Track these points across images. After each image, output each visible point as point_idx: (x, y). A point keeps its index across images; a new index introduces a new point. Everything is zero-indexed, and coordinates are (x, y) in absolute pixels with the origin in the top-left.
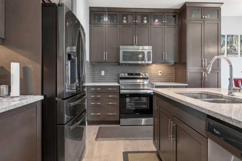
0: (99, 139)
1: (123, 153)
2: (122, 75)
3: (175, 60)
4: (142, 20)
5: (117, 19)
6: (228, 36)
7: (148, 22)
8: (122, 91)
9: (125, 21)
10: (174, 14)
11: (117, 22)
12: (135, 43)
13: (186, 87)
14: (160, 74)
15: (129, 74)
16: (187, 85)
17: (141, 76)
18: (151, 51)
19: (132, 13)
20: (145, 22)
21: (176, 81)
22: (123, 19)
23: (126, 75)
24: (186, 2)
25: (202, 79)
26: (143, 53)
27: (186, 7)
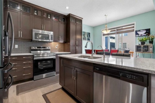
0: (19, 94)
1: (43, 95)
2: (34, 48)
3: (64, 40)
4: (47, 16)
5: (29, 10)
6: (87, 33)
7: (51, 18)
8: (35, 58)
9: (36, 14)
10: (64, 17)
11: (30, 12)
12: (43, 29)
13: (70, 54)
14: (56, 48)
15: (38, 48)
16: (70, 53)
17: (46, 49)
18: (53, 34)
19: (41, 10)
20: (49, 17)
21: (64, 51)
22: (34, 12)
23: (36, 48)
24: (70, 14)
25: (76, 50)
26: (48, 35)
27: (70, 16)
